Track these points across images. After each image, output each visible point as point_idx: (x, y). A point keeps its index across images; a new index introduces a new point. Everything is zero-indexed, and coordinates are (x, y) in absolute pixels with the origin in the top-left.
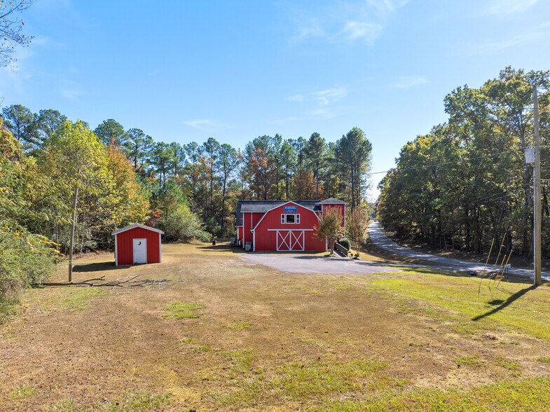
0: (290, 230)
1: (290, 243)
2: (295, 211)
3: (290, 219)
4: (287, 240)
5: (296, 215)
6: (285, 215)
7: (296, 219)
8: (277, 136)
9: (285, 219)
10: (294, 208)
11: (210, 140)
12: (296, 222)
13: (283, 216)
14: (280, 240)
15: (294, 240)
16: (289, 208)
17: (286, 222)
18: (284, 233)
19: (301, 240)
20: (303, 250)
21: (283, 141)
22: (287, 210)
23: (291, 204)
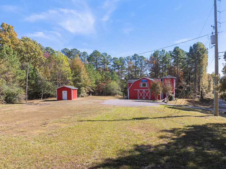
0: (144, 90)
1: (144, 96)
2: (146, 81)
3: (144, 85)
4: (143, 94)
5: (146, 83)
6: (142, 83)
7: (146, 85)
8: (163, 50)
10: (145, 80)
11: (135, 55)
12: (146, 86)
13: (141, 84)
14: (139, 94)
16: (143, 80)
17: (142, 87)
18: (141, 91)
19: (149, 95)
20: (150, 99)
21: (166, 52)
23: (144, 78)
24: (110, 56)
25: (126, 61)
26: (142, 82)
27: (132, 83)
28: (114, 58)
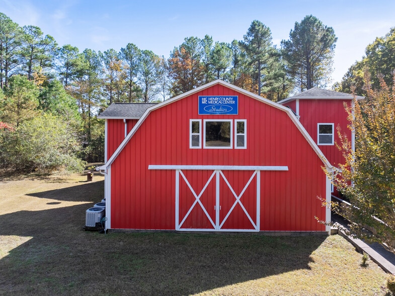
0: (218, 169)
1: (218, 207)
2: (232, 111)
3: (216, 133)
4: (209, 200)
5: (233, 123)
6: (203, 123)
7: (234, 135)
8: (207, 37)
9: (202, 134)
10: (229, 100)
11: (130, 46)
12: (233, 145)
13: (195, 127)
14: (186, 199)
15: (227, 200)
16: (214, 100)
17: (203, 145)
18: (198, 178)
19: (249, 200)
21: (214, 44)
22: (208, 106)
23: (218, 89)
24: (51, 38)
25: (103, 63)
26: (204, 110)
27: (131, 122)
28: (65, 47)
